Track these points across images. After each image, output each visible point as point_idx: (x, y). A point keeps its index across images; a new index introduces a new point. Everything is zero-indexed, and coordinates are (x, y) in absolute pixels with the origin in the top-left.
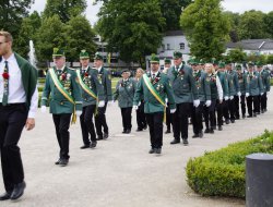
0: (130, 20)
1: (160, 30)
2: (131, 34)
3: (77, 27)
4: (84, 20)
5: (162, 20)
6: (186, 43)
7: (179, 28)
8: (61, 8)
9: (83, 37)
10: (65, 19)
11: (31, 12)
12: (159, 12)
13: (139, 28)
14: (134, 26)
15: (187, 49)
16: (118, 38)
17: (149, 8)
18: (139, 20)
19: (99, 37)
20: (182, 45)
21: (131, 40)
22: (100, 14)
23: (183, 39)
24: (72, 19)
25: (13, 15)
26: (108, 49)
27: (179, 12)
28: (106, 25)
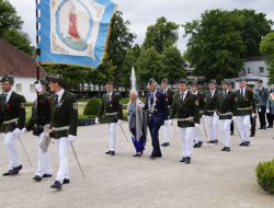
0: (214, 48)
1: (241, 57)
2: (215, 60)
3: (169, 56)
4: (175, 49)
5: (243, 48)
6: (265, 66)
7: (259, 54)
8: (157, 41)
9: (174, 64)
10: (160, 49)
11: (133, 45)
12: (241, 41)
13: (222, 55)
14: (218, 54)
15: (266, 73)
16: (204, 63)
17: (232, 37)
18: (223, 49)
19: (187, 63)
20: (261, 69)
21: (215, 65)
22: (188, 45)
23: (262, 64)
24: (165, 48)
25: (120, 48)
26: (195, 73)
27: (259, 40)
28: (194, 53)
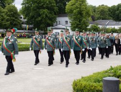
0: (39, 8)
1: (55, 14)
2: (40, 15)
3: (10, 10)
4: (14, 7)
5: (56, 9)
6: (69, 21)
7: (65, 13)
9: (13, 16)
10: (3, 6)
12: (55, 4)
13: (44, 12)
14: (41, 11)
15: (69, 24)
16: (33, 17)
17: (49, 2)
18: (44, 8)
19: (22, 16)
20: (67, 22)
21: (40, 19)
22: (23, 4)
23: (67, 19)
24: (7, 6)
26: (27, 23)
27: (65, 5)
28: (26, 10)
